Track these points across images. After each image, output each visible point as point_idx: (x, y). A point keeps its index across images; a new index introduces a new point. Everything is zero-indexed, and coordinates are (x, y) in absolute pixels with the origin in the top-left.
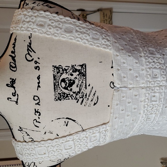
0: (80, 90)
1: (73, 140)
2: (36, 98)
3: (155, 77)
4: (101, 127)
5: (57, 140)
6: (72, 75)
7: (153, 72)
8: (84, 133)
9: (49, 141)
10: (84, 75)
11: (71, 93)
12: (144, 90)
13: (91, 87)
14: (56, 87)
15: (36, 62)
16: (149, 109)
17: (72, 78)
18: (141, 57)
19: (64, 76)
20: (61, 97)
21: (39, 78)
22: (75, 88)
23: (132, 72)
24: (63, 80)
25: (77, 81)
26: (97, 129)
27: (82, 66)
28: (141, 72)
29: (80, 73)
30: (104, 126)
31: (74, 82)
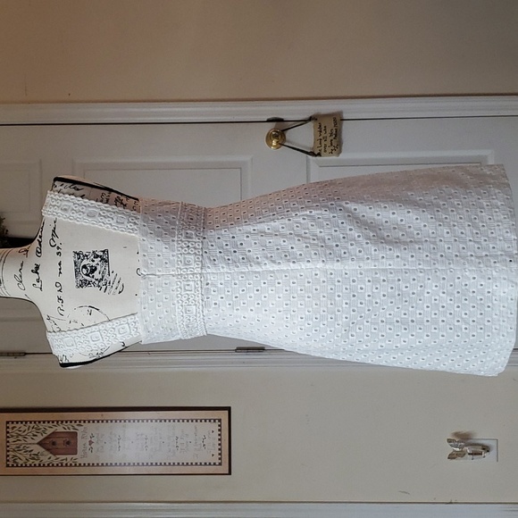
0: (103, 277)
1: (99, 331)
2: (58, 285)
3: (187, 263)
4: (129, 318)
5: (82, 330)
6: (93, 261)
7: (185, 258)
8: (110, 323)
9: (75, 331)
10: (107, 261)
11: (94, 280)
12: (175, 278)
13: (115, 274)
14: (77, 273)
15: (58, 248)
16: (184, 299)
17: (94, 264)
18: (173, 241)
19: (85, 262)
20: (83, 284)
21: (60, 264)
22: (97, 275)
23: (161, 258)
24: (84, 267)
25: (98, 267)
26: (125, 319)
27: (104, 252)
28: (172, 258)
29: (102, 259)
30: (132, 317)
31: (96, 269)
